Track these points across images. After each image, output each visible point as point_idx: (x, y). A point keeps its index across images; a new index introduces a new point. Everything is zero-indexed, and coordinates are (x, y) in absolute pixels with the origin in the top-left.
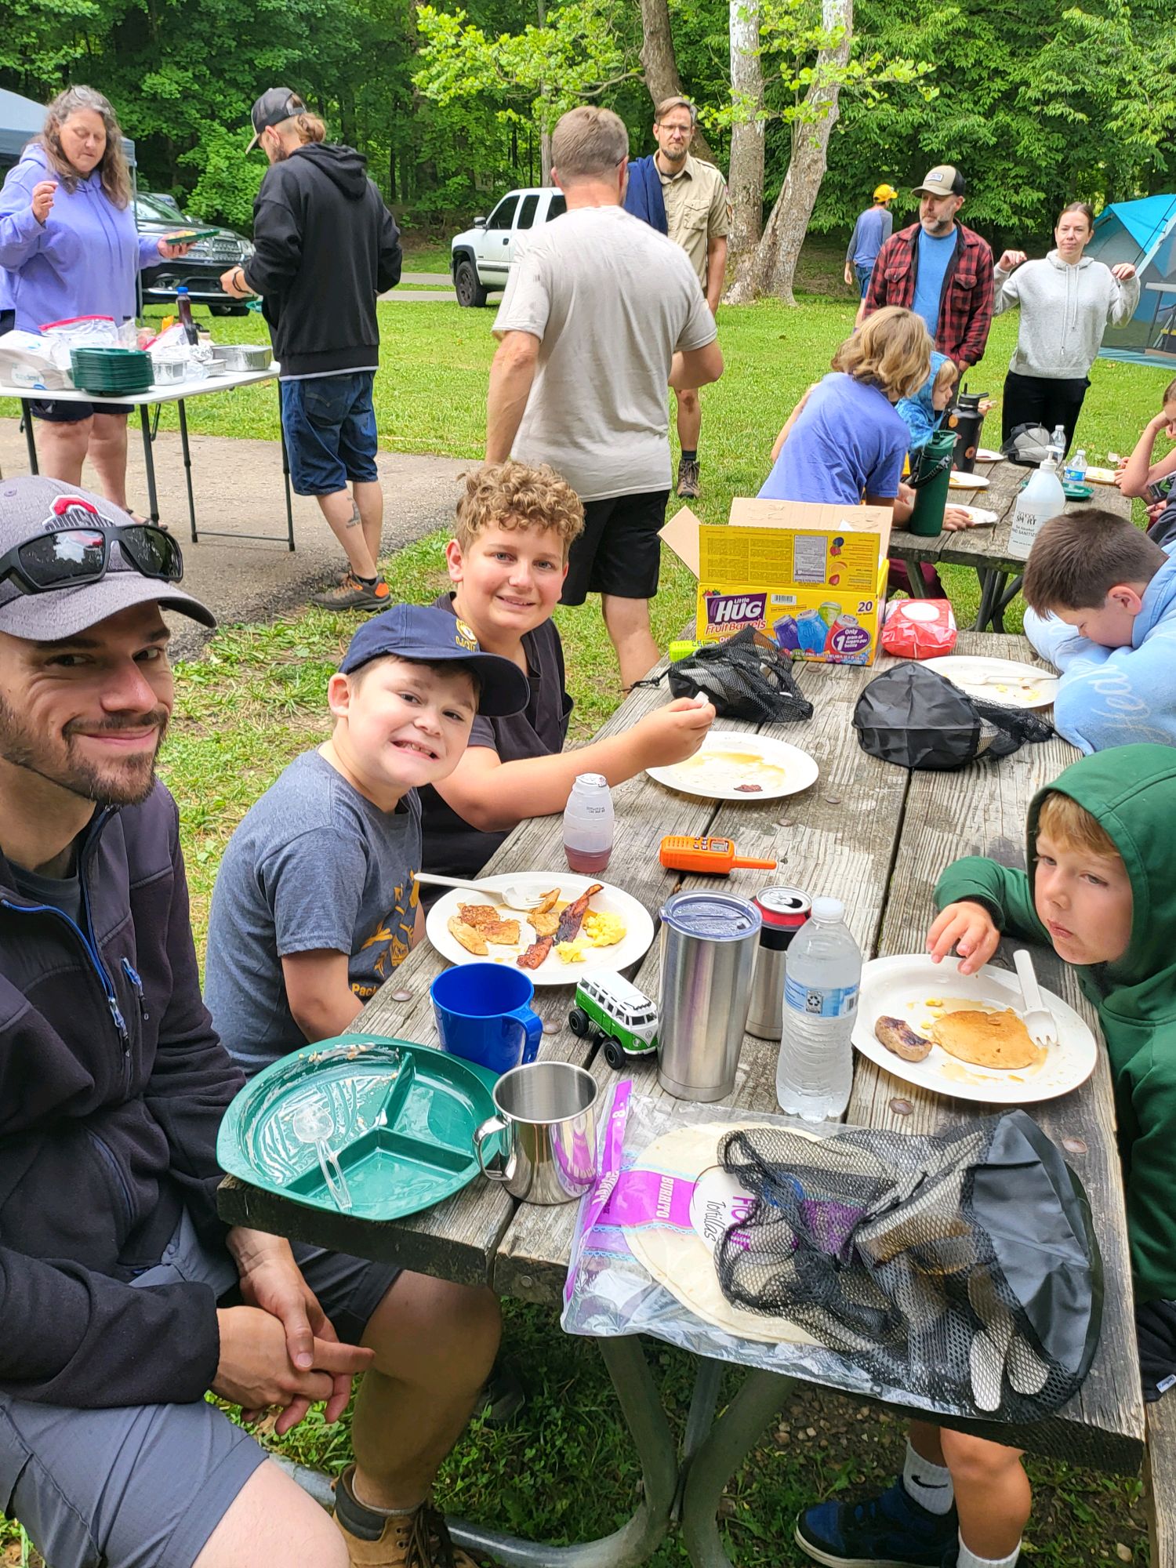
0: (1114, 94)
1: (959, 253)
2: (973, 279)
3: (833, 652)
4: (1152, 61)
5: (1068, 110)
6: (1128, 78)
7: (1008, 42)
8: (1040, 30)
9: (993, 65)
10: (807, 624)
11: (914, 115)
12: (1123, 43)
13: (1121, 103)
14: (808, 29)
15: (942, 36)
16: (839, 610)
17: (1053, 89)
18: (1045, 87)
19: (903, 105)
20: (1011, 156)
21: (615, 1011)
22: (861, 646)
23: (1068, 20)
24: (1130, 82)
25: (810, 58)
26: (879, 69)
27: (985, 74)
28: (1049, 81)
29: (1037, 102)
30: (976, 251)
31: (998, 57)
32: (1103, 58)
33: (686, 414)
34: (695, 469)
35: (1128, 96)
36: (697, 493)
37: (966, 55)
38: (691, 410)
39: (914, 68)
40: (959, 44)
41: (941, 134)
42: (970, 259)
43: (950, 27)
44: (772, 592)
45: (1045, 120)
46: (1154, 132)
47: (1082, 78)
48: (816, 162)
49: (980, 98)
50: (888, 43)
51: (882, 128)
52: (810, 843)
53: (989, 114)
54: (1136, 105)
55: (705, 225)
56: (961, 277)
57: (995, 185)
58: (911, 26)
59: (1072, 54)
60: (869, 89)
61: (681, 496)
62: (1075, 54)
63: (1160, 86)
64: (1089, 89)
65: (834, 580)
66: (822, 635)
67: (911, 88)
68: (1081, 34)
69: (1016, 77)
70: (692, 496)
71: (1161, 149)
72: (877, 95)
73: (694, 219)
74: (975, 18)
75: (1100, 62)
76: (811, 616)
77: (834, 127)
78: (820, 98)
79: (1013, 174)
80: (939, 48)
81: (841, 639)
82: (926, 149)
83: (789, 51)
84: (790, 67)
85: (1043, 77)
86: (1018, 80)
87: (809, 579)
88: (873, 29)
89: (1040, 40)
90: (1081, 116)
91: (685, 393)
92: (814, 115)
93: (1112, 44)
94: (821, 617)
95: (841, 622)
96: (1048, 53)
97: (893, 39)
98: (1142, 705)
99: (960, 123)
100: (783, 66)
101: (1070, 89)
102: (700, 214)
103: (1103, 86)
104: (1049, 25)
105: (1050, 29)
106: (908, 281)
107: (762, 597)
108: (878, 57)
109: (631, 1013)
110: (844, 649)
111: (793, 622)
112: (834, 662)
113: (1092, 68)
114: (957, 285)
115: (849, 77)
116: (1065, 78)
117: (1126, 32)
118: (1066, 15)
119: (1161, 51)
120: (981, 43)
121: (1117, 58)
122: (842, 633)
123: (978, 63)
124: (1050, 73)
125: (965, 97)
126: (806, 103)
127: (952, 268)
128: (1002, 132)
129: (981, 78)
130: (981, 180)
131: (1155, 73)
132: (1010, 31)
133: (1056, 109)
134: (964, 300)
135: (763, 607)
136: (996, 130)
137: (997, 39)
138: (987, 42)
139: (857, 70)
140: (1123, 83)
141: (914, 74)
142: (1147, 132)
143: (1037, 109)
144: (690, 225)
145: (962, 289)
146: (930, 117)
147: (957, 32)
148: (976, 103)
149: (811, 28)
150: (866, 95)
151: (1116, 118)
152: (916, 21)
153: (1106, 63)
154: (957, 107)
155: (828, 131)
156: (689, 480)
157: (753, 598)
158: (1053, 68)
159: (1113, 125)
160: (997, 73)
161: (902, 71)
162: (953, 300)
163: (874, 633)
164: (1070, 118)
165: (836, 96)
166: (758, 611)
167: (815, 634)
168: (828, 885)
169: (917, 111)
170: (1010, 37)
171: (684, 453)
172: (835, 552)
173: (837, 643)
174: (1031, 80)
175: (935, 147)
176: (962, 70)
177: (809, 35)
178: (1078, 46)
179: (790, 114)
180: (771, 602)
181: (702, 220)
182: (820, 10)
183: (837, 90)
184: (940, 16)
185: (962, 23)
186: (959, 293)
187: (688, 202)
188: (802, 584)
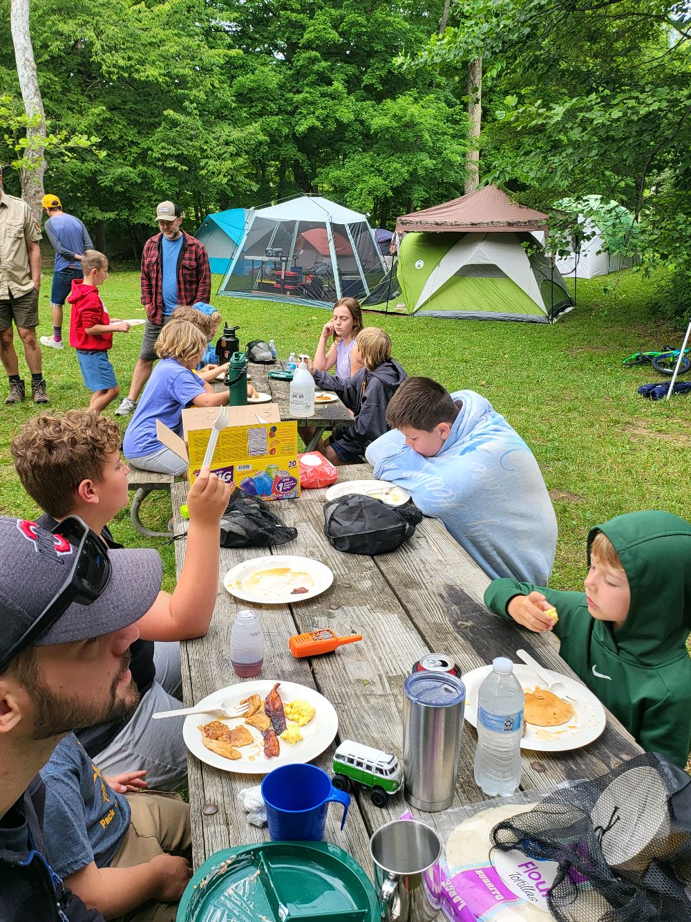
0: (199, 156)
1: (184, 250)
2: (194, 263)
3: (277, 493)
4: (214, 139)
5: (177, 164)
6: (205, 147)
7: (135, 126)
8: (152, 120)
9: (130, 139)
10: (260, 479)
11: (91, 166)
12: (198, 129)
13: (204, 161)
14: (17, 115)
15: (98, 122)
16: (277, 468)
17: (167, 153)
18: (163, 151)
19: (83, 161)
20: (151, 189)
21: (374, 769)
22: (292, 487)
23: (167, 116)
24: (206, 150)
25: (22, 132)
26: (67, 140)
27: (126, 143)
28: (163, 148)
29: (159, 160)
30: (194, 248)
31: (131, 134)
32: (189, 136)
33: (31, 352)
34: (43, 385)
35: (207, 157)
36: (47, 399)
37: (114, 133)
38: (34, 349)
39: (88, 139)
40: (108, 127)
41: (110, 177)
42: (191, 252)
43: (101, 117)
44: (236, 464)
45: (165, 169)
46: (224, 176)
47: (181, 147)
48: (38, 192)
49: (126, 157)
50: (67, 125)
51: (74, 173)
52: (357, 616)
53: (134, 166)
54: (212, 162)
55: (22, 235)
56: (187, 263)
57: (145, 205)
58: (78, 116)
59: (173, 134)
60: (64, 151)
61: (38, 402)
62: (174, 134)
63: (222, 152)
64: (186, 153)
65: (272, 452)
66: (269, 484)
67: (88, 150)
68: (174, 124)
69: (144, 145)
70: (46, 402)
71: (228, 185)
72: (70, 155)
73: (14, 231)
74: (114, 112)
75: (188, 139)
76: (262, 474)
77: (46, 172)
78: (33, 155)
79: (154, 199)
80: (98, 129)
81: (281, 485)
82: (103, 185)
83: (8, 128)
84: (10, 137)
85: (160, 146)
86: (145, 147)
87: (257, 453)
88: (58, 117)
89: (154, 126)
90: (185, 168)
91: (28, 338)
92: (32, 165)
93: (192, 129)
94: (268, 474)
95: (279, 475)
96: (159, 133)
97: (69, 122)
98: (451, 493)
99: (119, 170)
100: (6, 136)
101: (176, 153)
102: (19, 228)
103: (192, 152)
104: (156, 117)
105: (157, 120)
106: (157, 265)
107: (231, 469)
108: (65, 132)
109: (386, 767)
110: (283, 490)
111: (252, 480)
112: (278, 499)
113: (185, 142)
114: (185, 267)
115: (50, 144)
116: (172, 147)
117: (199, 123)
118: (165, 113)
119: (218, 134)
120: (120, 126)
121: (196, 137)
122: (281, 482)
123: (121, 137)
124: (163, 144)
125: (118, 156)
126: (25, 158)
127: (181, 258)
128: (143, 175)
129: (125, 146)
130: (137, 202)
131: (218, 146)
132: (135, 120)
133: (171, 163)
134: (191, 275)
135: (232, 474)
136: (139, 174)
137: (128, 124)
138: (124, 126)
139: (55, 140)
140: (203, 150)
141: (89, 143)
142: (221, 176)
143: (160, 163)
144: (12, 235)
145: (188, 269)
146: (99, 166)
147: (104, 120)
148: (125, 160)
149: (20, 115)
150: (62, 154)
151: (203, 168)
152: (80, 112)
153: (191, 139)
154: (114, 161)
155: (42, 175)
156: (41, 391)
157: (225, 470)
158: (163, 141)
159: (203, 172)
160: (132, 143)
161: (82, 141)
162: (184, 275)
163: (299, 479)
164: (179, 169)
165: (43, 154)
166: (229, 477)
167: (265, 484)
168: (388, 640)
169: (92, 164)
170: (136, 123)
171: (34, 376)
172: (272, 435)
173: (278, 488)
174: (153, 147)
175: (107, 183)
176: (114, 142)
177: (19, 119)
178: (174, 130)
179: (16, 164)
180: (236, 471)
181: (20, 232)
182: (22, 105)
183: (43, 151)
184: (96, 111)
185: (108, 115)
186: (186, 272)
187: (7, 221)
188: (255, 457)
